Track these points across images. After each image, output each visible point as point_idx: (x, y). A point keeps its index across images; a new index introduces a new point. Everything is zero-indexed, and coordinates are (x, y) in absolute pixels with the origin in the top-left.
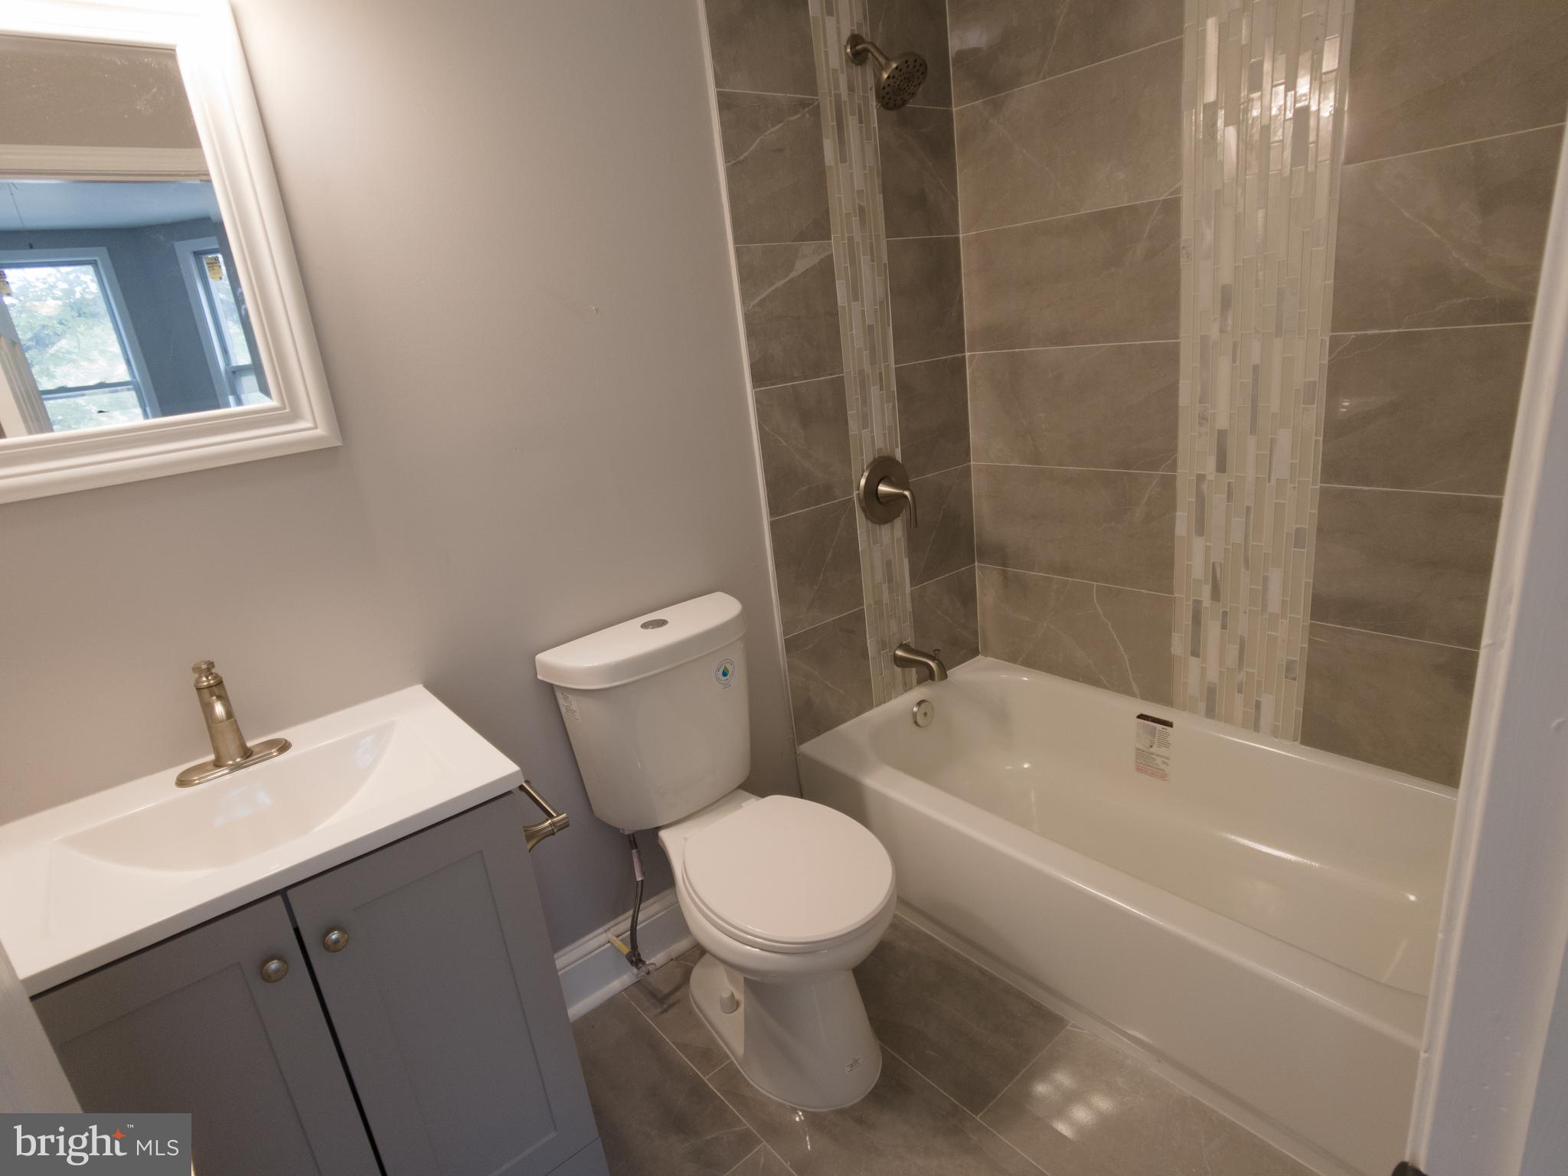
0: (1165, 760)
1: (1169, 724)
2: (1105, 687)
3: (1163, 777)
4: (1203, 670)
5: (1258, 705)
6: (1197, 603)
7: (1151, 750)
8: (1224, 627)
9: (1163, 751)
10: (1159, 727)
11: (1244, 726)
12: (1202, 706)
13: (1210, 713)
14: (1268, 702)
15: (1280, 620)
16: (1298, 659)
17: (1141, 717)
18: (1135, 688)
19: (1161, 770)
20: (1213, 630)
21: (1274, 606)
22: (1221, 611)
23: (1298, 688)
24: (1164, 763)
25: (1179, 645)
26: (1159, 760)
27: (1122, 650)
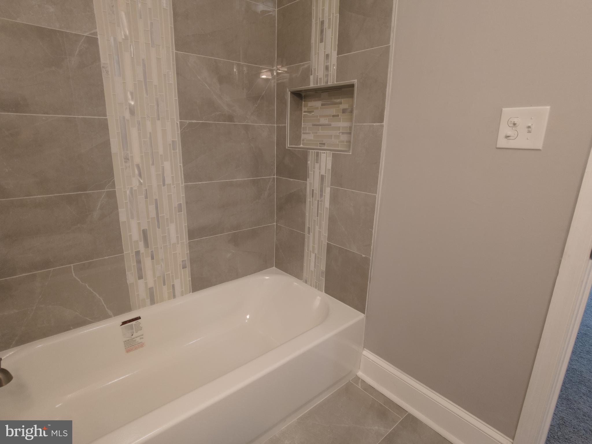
0: (141, 337)
1: (139, 318)
2: (89, 323)
3: (142, 345)
4: (146, 284)
5: (173, 286)
6: (138, 253)
7: (133, 337)
8: (153, 258)
9: (140, 332)
10: (134, 323)
11: (169, 299)
12: (148, 301)
13: (153, 302)
14: (177, 283)
15: (177, 245)
16: (186, 259)
17: (124, 323)
18: (110, 312)
19: (139, 343)
20: (147, 262)
21: (174, 240)
22: (150, 251)
23: (188, 270)
24: (141, 338)
25: (131, 278)
26: (138, 339)
27: (98, 295)
